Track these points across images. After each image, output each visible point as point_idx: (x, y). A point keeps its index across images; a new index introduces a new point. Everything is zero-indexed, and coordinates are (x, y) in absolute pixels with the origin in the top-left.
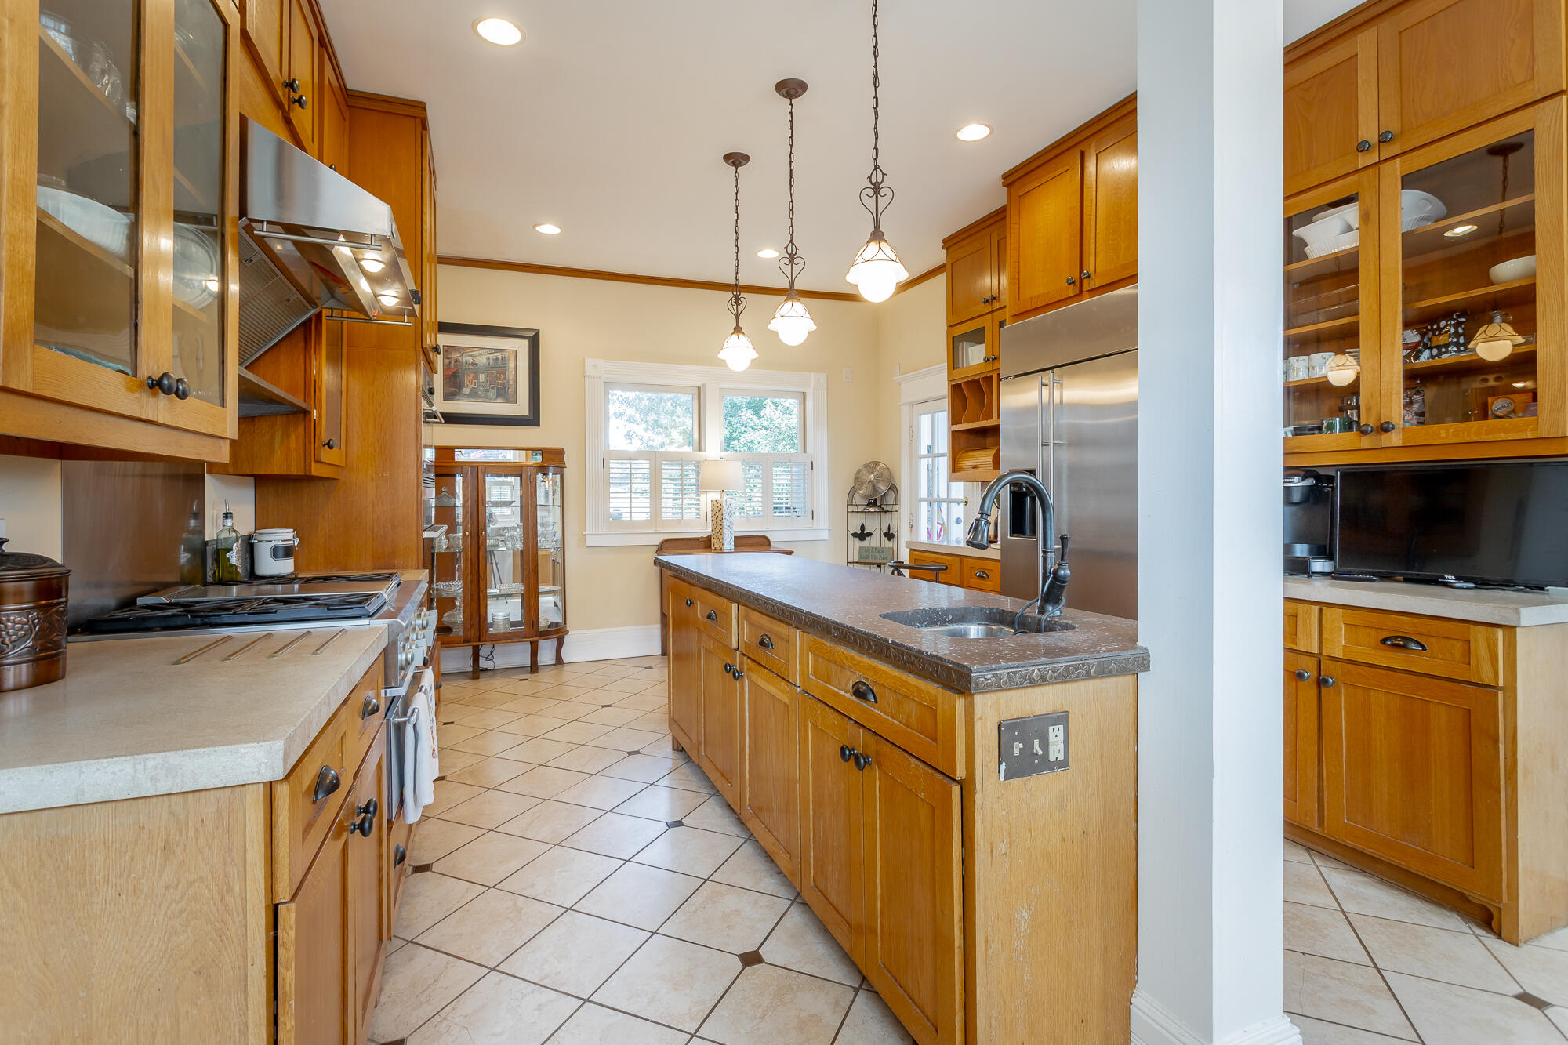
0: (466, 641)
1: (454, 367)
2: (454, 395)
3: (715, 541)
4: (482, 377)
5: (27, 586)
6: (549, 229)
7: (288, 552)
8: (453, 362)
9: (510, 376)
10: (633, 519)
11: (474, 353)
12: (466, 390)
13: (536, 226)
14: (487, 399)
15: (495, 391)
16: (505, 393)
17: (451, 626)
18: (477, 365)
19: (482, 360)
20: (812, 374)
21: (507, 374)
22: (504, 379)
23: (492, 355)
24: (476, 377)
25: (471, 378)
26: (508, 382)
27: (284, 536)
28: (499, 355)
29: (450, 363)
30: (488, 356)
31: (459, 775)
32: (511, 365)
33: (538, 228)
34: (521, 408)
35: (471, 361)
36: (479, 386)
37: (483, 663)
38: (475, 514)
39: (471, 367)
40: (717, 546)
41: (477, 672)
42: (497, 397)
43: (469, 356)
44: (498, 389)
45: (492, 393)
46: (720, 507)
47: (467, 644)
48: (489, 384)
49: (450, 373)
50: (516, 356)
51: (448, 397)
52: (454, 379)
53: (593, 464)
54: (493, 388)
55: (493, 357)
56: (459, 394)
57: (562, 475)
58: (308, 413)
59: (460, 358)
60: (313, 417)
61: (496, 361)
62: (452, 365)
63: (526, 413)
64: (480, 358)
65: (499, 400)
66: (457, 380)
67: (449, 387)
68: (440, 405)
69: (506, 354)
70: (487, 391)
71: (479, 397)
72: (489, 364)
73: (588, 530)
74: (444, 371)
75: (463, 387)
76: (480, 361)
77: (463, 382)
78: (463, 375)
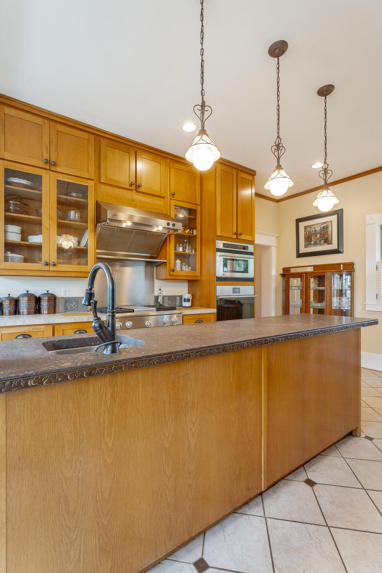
1: (308, 234)
2: (308, 245)
4: (318, 236)
8: (308, 232)
9: (330, 233)
11: (315, 226)
12: (313, 242)
14: (321, 244)
16: (327, 241)
18: (316, 231)
19: (318, 228)
21: (328, 233)
22: (327, 234)
23: (323, 225)
24: (316, 236)
25: (314, 237)
26: (329, 235)
27: (189, 296)
28: (325, 225)
29: (307, 232)
30: (320, 226)
32: (330, 228)
33: (312, 167)
34: (334, 246)
35: (314, 230)
36: (317, 240)
39: (314, 232)
42: (324, 243)
43: (313, 228)
44: (325, 239)
45: (323, 242)
48: (321, 238)
49: (307, 237)
50: (332, 224)
51: (306, 246)
52: (308, 239)
53: (370, 269)
54: (322, 239)
55: (322, 226)
56: (310, 244)
57: (352, 275)
58: (166, 262)
59: (310, 230)
60: (168, 263)
61: (324, 227)
62: (307, 233)
63: (336, 248)
64: (317, 228)
65: (325, 244)
66: (309, 239)
67: (307, 242)
68: (303, 250)
69: (328, 223)
70: (320, 241)
71: (317, 244)
72: (321, 229)
73: (367, 302)
74: (305, 236)
75: (312, 241)
76: (317, 229)
77: (311, 239)
78: (311, 237)
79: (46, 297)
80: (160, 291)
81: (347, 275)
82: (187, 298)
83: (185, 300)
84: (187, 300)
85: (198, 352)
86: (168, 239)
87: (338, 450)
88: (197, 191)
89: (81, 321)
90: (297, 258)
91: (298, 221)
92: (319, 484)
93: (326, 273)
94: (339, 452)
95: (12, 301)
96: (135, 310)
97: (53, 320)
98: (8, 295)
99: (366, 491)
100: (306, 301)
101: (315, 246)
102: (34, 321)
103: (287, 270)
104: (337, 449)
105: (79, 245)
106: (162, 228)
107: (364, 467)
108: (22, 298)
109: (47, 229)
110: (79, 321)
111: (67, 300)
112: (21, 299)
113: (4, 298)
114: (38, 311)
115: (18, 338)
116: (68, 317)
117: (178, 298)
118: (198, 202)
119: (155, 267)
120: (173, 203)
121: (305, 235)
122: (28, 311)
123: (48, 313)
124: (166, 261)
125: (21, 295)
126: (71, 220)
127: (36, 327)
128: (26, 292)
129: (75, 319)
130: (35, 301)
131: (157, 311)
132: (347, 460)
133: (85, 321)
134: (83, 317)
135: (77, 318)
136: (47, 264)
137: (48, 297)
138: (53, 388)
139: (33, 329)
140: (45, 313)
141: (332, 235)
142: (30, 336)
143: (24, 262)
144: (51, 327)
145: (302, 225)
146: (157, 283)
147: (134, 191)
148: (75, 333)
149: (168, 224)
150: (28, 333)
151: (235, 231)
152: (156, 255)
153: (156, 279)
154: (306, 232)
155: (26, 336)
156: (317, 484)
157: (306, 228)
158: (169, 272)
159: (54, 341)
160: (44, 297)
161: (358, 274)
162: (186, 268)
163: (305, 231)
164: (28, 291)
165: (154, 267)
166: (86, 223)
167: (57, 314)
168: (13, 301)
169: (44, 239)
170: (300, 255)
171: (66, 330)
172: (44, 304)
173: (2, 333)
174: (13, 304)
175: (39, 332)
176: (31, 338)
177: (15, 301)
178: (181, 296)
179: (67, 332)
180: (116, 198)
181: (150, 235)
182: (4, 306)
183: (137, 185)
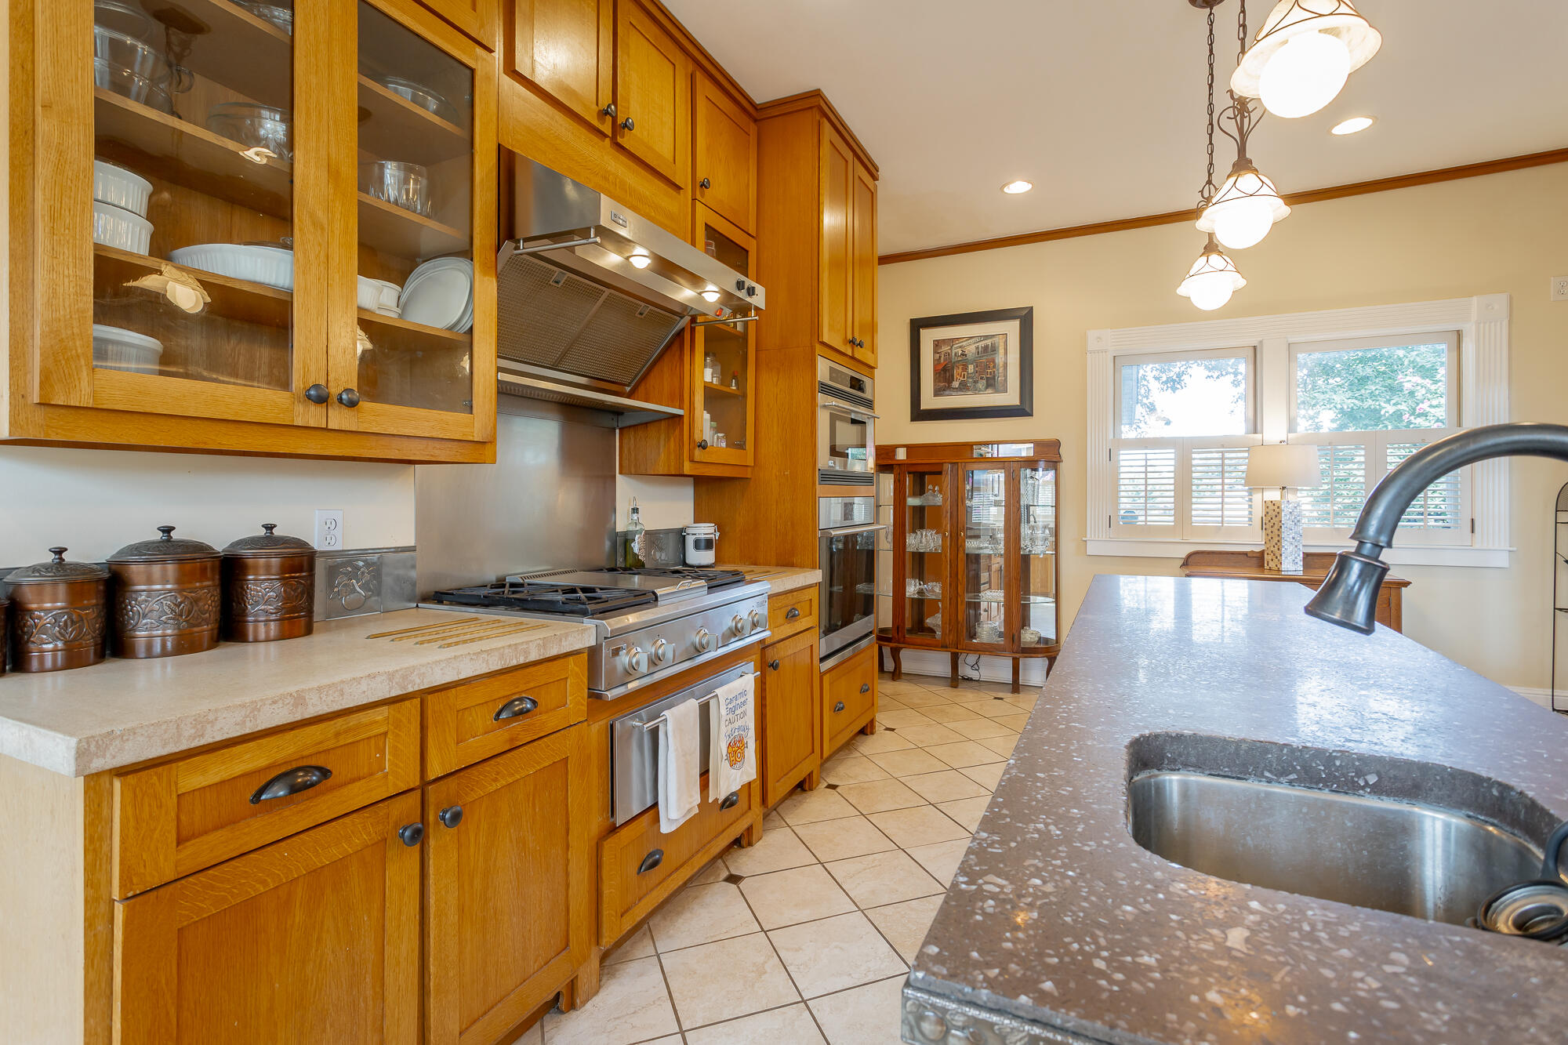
0: (943, 647)
1: (944, 361)
3: (1270, 557)
5: (275, 561)
6: (1019, 187)
7: (709, 544)
9: (1001, 363)
10: (1148, 523)
12: (956, 384)
13: (1004, 186)
14: (976, 391)
15: (985, 381)
16: (993, 383)
17: (935, 628)
18: (966, 355)
19: (971, 350)
20: (1475, 298)
21: (997, 361)
22: (994, 367)
23: (983, 342)
24: (965, 368)
25: (960, 370)
26: (998, 370)
27: (706, 530)
28: (989, 342)
29: (940, 357)
31: (850, 789)
32: (1001, 351)
33: (1006, 190)
34: (1010, 397)
35: (960, 352)
36: (968, 378)
37: (965, 670)
38: (955, 514)
39: (960, 359)
40: (1272, 565)
41: (955, 680)
42: (987, 388)
43: (957, 348)
44: (987, 378)
45: (981, 384)
46: (1277, 510)
47: (945, 649)
48: (977, 374)
50: (1006, 341)
51: (938, 392)
52: (945, 376)
53: (1096, 456)
54: (982, 378)
55: (982, 344)
56: (949, 387)
57: (1057, 470)
58: (681, 417)
59: (949, 351)
60: (686, 420)
61: (986, 348)
62: (942, 359)
63: (1017, 403)
64: (968, 348)
65: (989, 391)
66: (948, 374)
68: (929, 401)
69: (996, 339)
70: (976, 382)
71: (968, 390)
73: (1088, 535)
74: (935, 366)
75: (953, 380)
76: (969, 351)
77: (953, 376)
78: (953, 368)
80: (635, 516)
82: (703, 536)
83: (697, 545)
84: (703, 544)
89: (522, 660)
90: (912, 421)
91: (917, 326)
93: (1007, 464)
95: (82, 584)
96: (659, 592)
97: (423, 670)
98: (54, 556)
100: (954, 535)
101: (962, 393)
103: (887, 454)
105: (402, 314)
108: (142, 567)
109: (315, 226)
112: (136, 571)
114: (230, 628)
115: (263, 797)
117: (671, 543)
119: (617, 431)
121: (937, 362)
122: (178, 637)
124: (680, 412)
125: (138, 549)
126: (388, 200)
127: (354, 720)
128: (158, 536)
130: (217, 577)
131: (709, 589)
133: (534, 656)
135: (507, 651)
136: (316, 396)
139: (337, 735)
141: (1005, 369)
142: (326, 773)
144: (413, 710)
145: (928, 336)
146: (625, 488)
147: (608, 142)
148: (496, 717)
149: (740, 285)
150: (313, 762)
152: (628, 389)
153: (620, 473)
157: (937, 344)
160: (255, 556)
163: (935, 352)
164: (167, 530)
165: (614, 429)
168: (89, 582)
169: (301, 272)
170: (919, 414)
171: (467, 713)
172: (263, 593)
173: (180, 792)
174: (94, 601)
175: (361, 743)
176: (330, 782)
177: (101, 588)
178: (682, 530)
179: (471, 719)
180: (557, 150)
181: (642, 317)
182: (40, 618)
183: (619, 122)
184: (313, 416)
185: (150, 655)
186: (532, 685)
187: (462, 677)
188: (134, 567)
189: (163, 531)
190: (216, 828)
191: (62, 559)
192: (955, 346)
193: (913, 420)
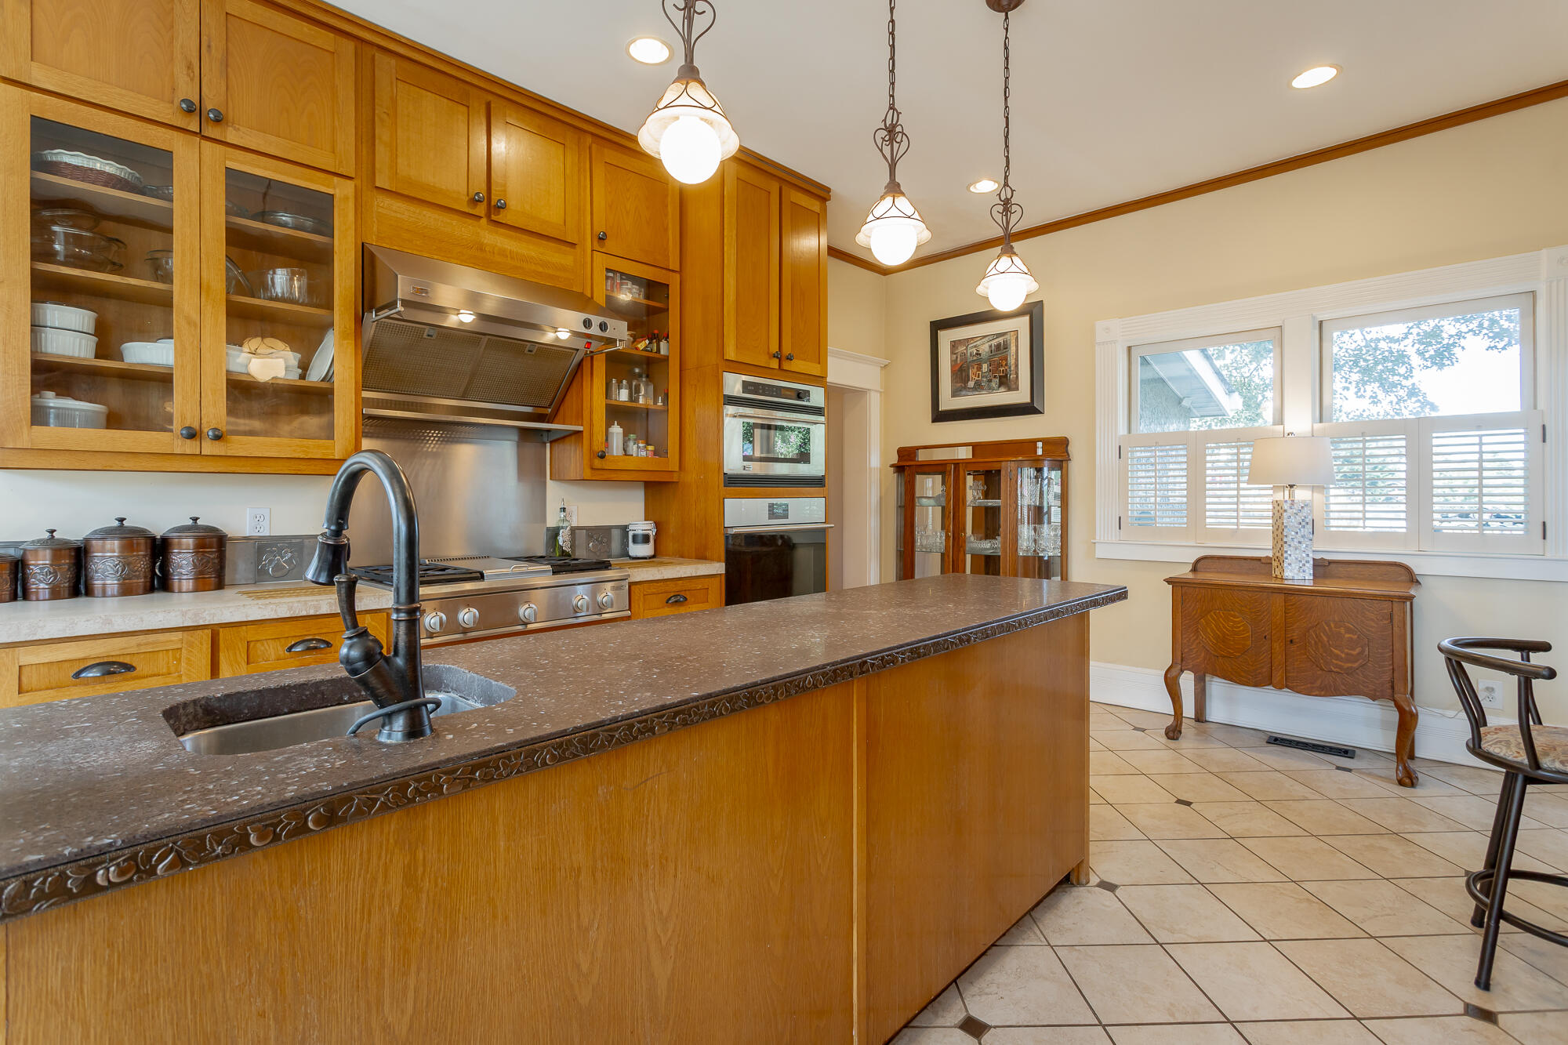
1: (961, 360)
3: (1276, 563)
4: (985, 367)
5: (193, 540)
6: (985, 186)
7: (647, 539)
8: (960, 357)
9: (1012, 361)
10: (1164, 525)
11: (979, 343)
12: (971, 384)
13: (969, 185)
14: (991, 389)
15: (998, 380)
16: (1006, 382)
18: (980, 354)
19: (985, 349)
21: (1009, 361)
22: (1006, 365)
23: (997, 340)
24: (980, 368)
25: (975, 370)
26: (1010, 367)
27: (646, 527)
28: (1001, 340)
29: (957, 357)
30: (990, 343)
32: (1013, 348)
33: (972, 189)
34: (1022, 396)
35: (975, 352)
39: (975, 358)
40: (1278, 573)
42: (999, 387)
43: (973, 347)
44: (1000, 376)
45: (995, 383)
46: (1281, 511)
48: (991, 373)
49: (957, 368)
50: (1017, 337)
51: (955, 394)
52: (961, 374)
53: (1105, 454)
54: (995, 377)
55: (994, 342)
56: (965, 388)
57: (1064, 469)
58: (581, 432)
59: (965, 351)
60: (585, 434)
61: (998, 346)
62: (959, 359)
63: (1028, 400)
64: (983, 347)
65: (1002, 389)
66: (964, 374)
67: (957, 382)
68: (948, 403)
69: (1007, 337)
70: (990, 381)
72: (991, 351)
73: (1098, 538)
74: (953, 367)
75: (969, 380)
76: (983, 350)
77: (968, 376)
78: (969, 369)
79: (187, 537)
80: (563, 514)
81: (1051, 469)
82: (640, 532)
83: (636, 539)
84: (640, 539)
85: (676, 714)
86: (586, 365)
87: (1038, 926)
88: (670, 232)
89: (312, 612)
90: (933, 422)
91: (937, 326)
92: (995, 1027)
93: (1003, 463)
94: (1041, 932)
95: (63, 552)
96: (486, 573)
97: (213, 611)
98: (48, 534)
99: (1105, 1030)
100: (956, 535)
101: (977, 393)
102: (141, 618)
103: (907, 456)
104: (1035, 922)
105: (303, 377)
106: (569, 334)
107: (1100, 964)
108: (100, 542)
109: (190, 322)
110: (304, 613)
111: (263, 547)
112: (96, 544)
113: (33, 542)
114: (159, 581)
115: (83, 675)
116: (267, 601)
117: (616, 535)
118: (674, 264)
119: (548, 445)
120: (601, 262)
121: (954, 363)
122: (121, 586)
123: (196, 590)
124: (580, 428)
125: (95, 532)
126: (276, 299)
127: (152, 638)
128: (116, 523)
129: (290, 609)
130: (149, 550)
131: (554, 573)
132: (1061, 952)
133: (325, 611)
134: (317, 601)
135: (296, 605)
136: (192, 434)
137: (196, 538)
138: (197, 880)
139: (139, 645)
140: (184, 589)
141: (1017, 366)
142: (129, 668)
143: (108, 427)
144: (205, 637)
145: (946, 337)
146: (555, 493)
147: (484, 221)
148: (290, 649)
149: (587, 323)
150: (121, 660)
151: (774, 348)
152: (550, 410)
153: (551, 479)
154: (955, 356)
155: (114, 668)
156: (990, 1027)
157: (954, 345)
158: (591, 460)
159: (208, 699)
160: (180, 537)
161: (1076, 466)
162: (638, 447)
163: (952, 353)
164: (121, 520)
165: (545, 443)
166: (328, 309)
167: (228, 593)
168: (67, 552)
169: (179, 352)
170: (940, 416)
171: (259, 644)
172: (183, 562)
173: (20, 664)
174: (67, 561)
175: (161, 652)
176: (134, 674)
177: (73, 554)
178: (626, 527)
179: (263, 648)
180: (425, 236)
181: (533, 353)
182: (32, 569)
183: (493, 203)
184: (191, 447)
185: (104, 595)
186: (324, 631)
187: (250, 619)
188: (94, 542)
189: (119, 521)
190: (47, 689)
191: (53, 536)
192: (970, 346)
193: (934, 420)
